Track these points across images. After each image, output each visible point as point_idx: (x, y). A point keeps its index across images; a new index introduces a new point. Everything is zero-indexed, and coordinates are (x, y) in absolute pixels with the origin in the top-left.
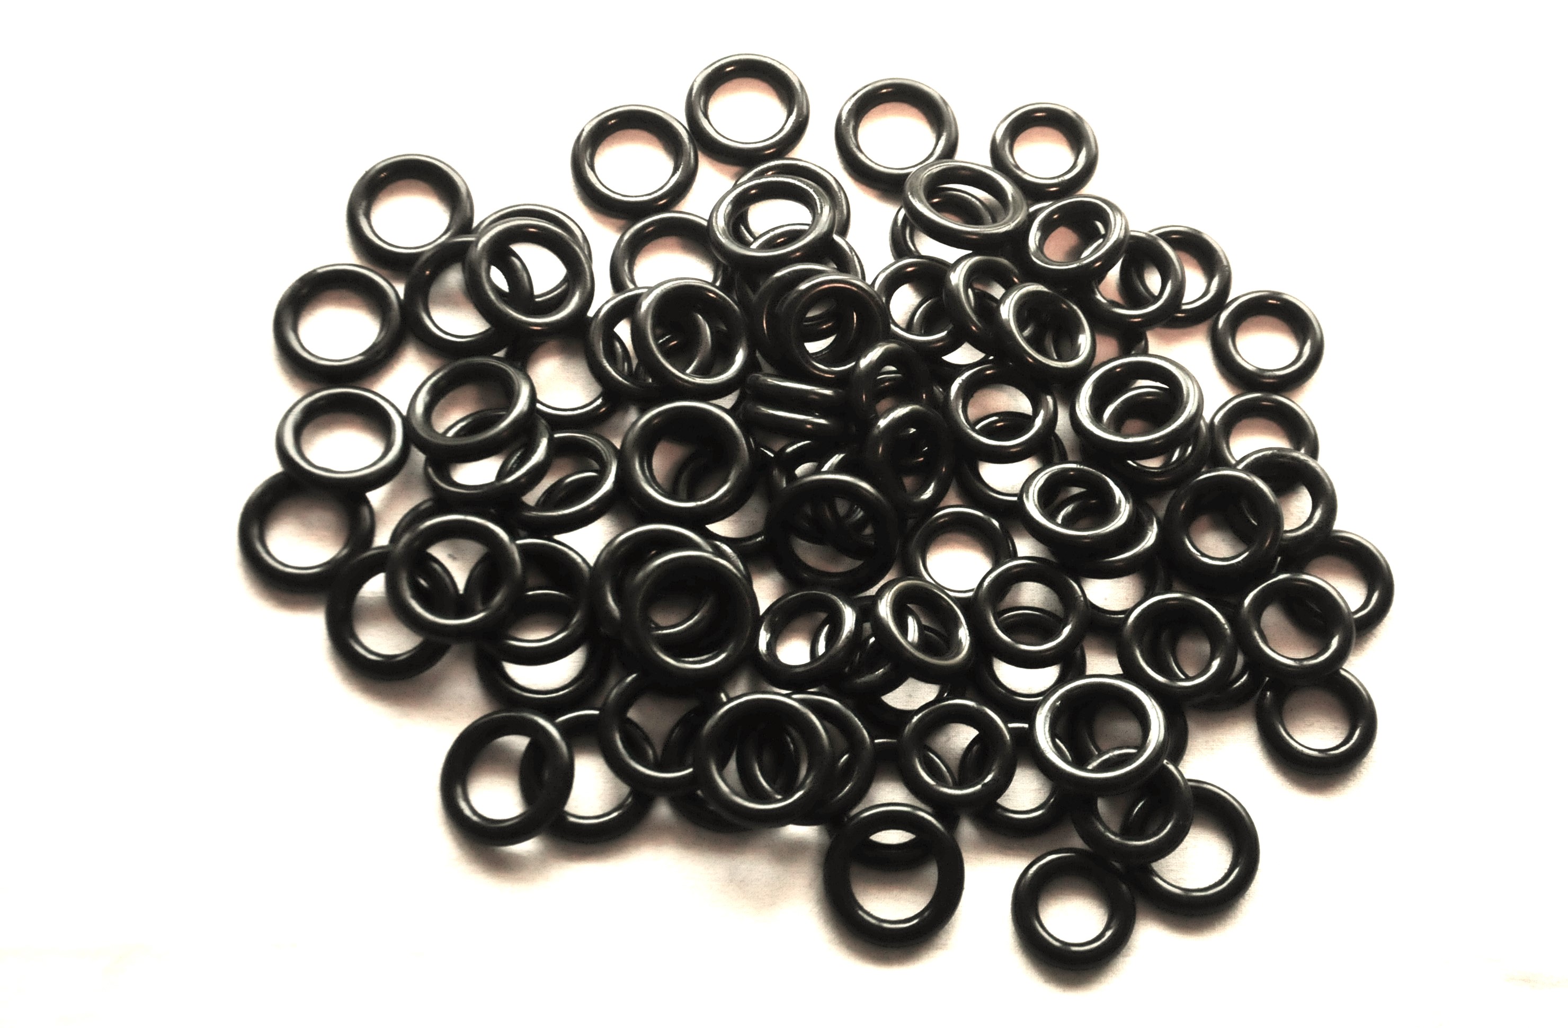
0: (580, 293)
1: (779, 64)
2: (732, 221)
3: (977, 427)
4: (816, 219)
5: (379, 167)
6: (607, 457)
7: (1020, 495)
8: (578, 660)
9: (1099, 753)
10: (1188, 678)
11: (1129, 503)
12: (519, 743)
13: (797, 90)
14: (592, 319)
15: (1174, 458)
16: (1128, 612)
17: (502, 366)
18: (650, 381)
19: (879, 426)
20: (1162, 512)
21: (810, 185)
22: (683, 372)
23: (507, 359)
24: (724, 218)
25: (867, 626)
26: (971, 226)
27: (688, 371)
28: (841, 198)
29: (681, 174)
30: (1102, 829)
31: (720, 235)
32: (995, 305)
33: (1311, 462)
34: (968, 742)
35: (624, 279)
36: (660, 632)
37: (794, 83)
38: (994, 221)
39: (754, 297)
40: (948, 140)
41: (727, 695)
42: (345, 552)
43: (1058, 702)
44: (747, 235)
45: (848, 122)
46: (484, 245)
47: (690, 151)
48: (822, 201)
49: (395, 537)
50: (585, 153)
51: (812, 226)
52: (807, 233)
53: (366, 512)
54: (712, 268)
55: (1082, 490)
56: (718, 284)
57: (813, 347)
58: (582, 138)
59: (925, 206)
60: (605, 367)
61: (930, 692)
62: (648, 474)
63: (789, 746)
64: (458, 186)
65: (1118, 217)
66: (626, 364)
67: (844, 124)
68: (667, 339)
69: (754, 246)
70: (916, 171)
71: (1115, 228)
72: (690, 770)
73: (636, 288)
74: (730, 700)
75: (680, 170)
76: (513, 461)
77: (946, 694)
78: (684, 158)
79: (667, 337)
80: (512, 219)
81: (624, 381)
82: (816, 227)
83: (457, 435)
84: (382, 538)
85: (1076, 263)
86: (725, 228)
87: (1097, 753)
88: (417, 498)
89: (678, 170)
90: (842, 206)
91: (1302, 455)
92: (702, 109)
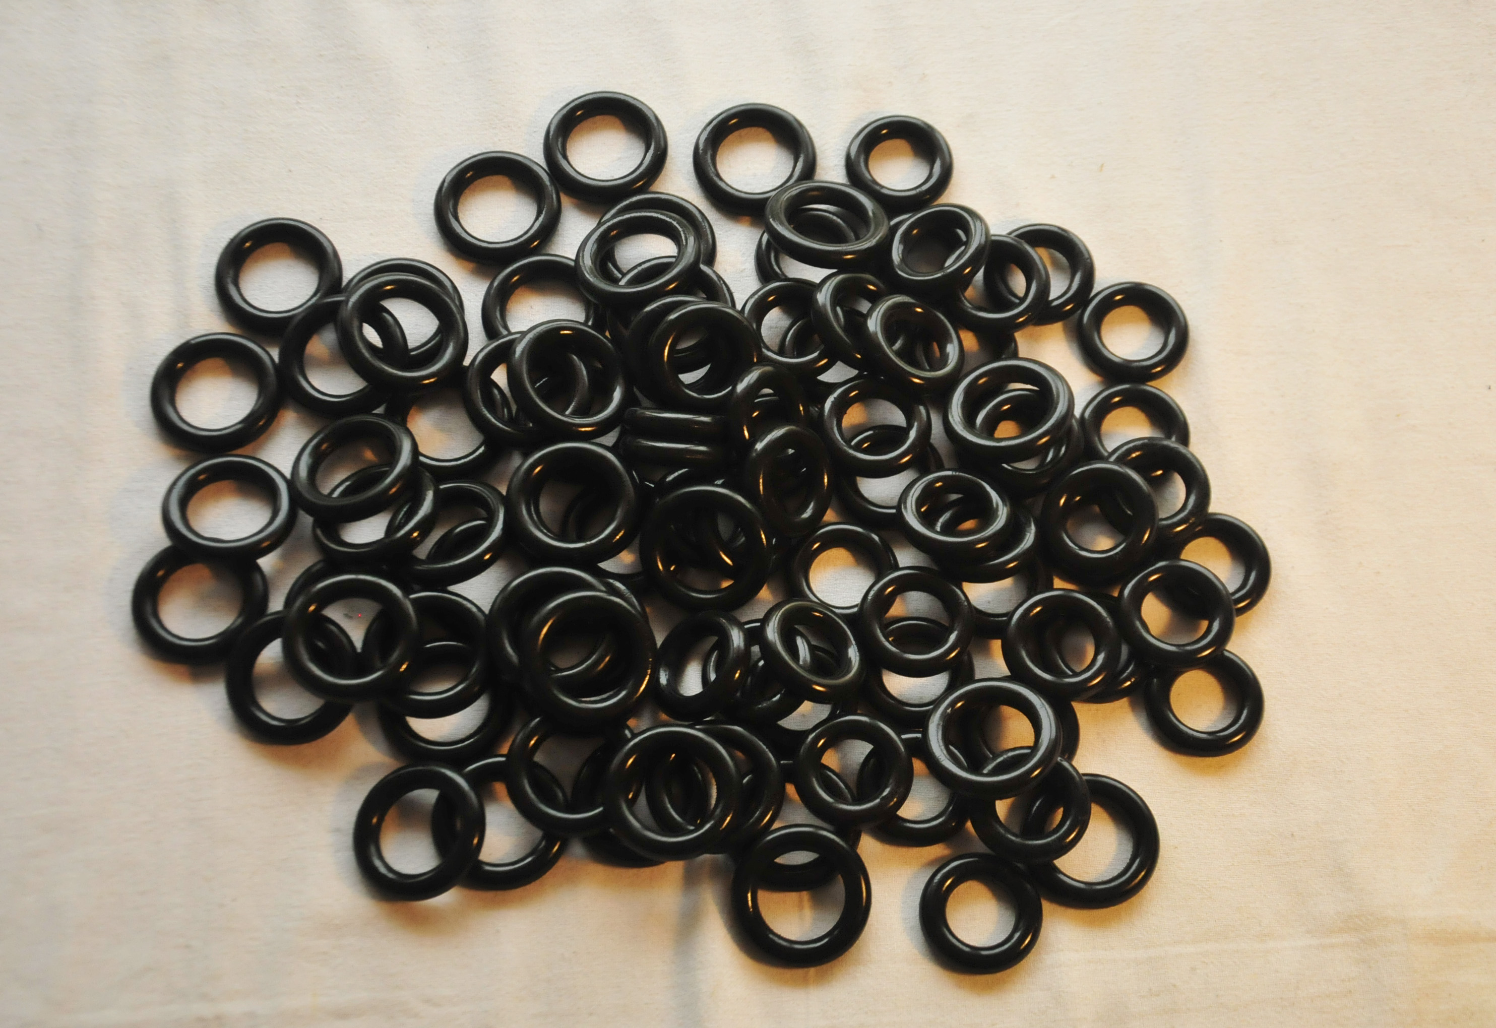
0: (454, 343)
1: (633, 99)
2: (598, 260)
3: (853, 443)
4: (682, 251)
5: (244, 233)
6: (494, 505)
7: (898, 507)
8: (480, 708)
9: (993, 756)
10: (1076, 674)
11: (1006, 505)
12: (429, 796)
13: (653, 124)
14: (468, 367)
15: (1049, 459)
16: (1010, 615)
17: (384, 423)
18: (531, 425)
19: (756, 450)
20: (1038, 511)
21: (674, 217)
22: (563, 414)
23: (387, 415)
24: (591, 257)
25: (756, 649)
26: (835, 245)
27: (567, 413)
28: (705, 228)
29: (544, 216)
30: (1002, 831)
31: (588, 274)
32: (862, 319)
33: (1181, 448)
34: (863, 757)
35: (498, 326)
36: (559, 674)
37: (649, 118)
38: (858, 238)
39: (626, 333)
40: (805, 162)
41: (631, 731)
42: (240, 621)
43: (948, 709)
44: (616, 272)
45: (705, 151)
46: (355, 303)
47: (552, 193)
48: (686, 232)
49: (289, 602)
50: (448, 203)
51: (679, 257)
52: (674, 265)
53: (258, 578)
54: (583, 308)
55: (960, 496)
56: (590, 323)
57: (688, 378)
58: (444, 189)
59: (787, 229)
60: (485, 414)
61: (823, 710)
62: (535, 518)
63: (697, 777)
64: (324, 246)
65: (978, 223)
66: (506, 410)
67: (702, 153)
68: (544, 382)
69: (622, 283)
70: (776, 194)
71: (975, 235)
72: (601, 809)
73: (510, 333)
74: (634, 736)
75: (544, 212)
76: (401, 516)
77: (838, 712)
78: (547, 201)
79: (544, 380)
80: (380, 275)
81: (504, 427)
82: (682, 259)
83: (344, 494)
84: (276, 604)
85: (940, 273)
86: (593, 267)
87: (991, 756)
88: (308, 560)
89: (542, 213)
90: (707, 235)
91: (1172, 442)
92: (561, 150)
